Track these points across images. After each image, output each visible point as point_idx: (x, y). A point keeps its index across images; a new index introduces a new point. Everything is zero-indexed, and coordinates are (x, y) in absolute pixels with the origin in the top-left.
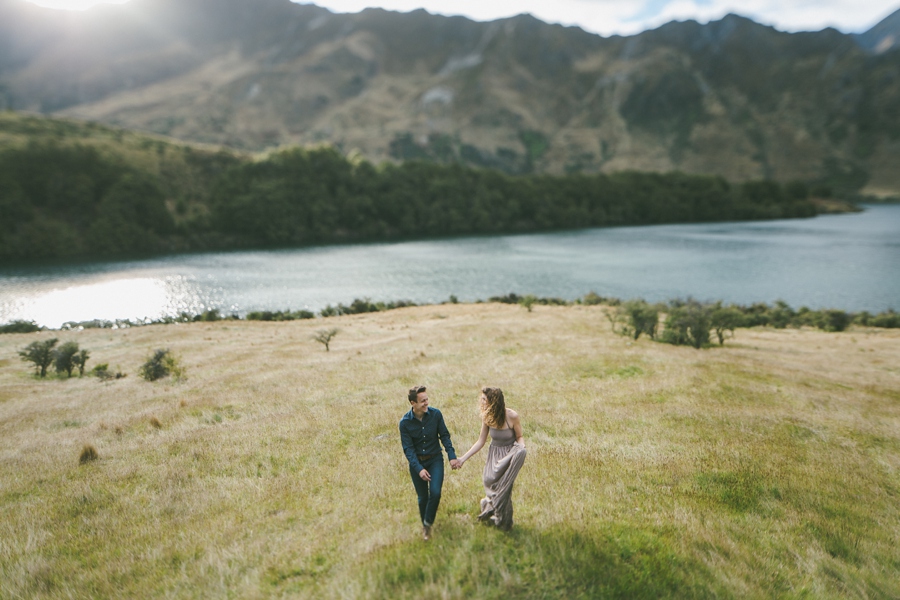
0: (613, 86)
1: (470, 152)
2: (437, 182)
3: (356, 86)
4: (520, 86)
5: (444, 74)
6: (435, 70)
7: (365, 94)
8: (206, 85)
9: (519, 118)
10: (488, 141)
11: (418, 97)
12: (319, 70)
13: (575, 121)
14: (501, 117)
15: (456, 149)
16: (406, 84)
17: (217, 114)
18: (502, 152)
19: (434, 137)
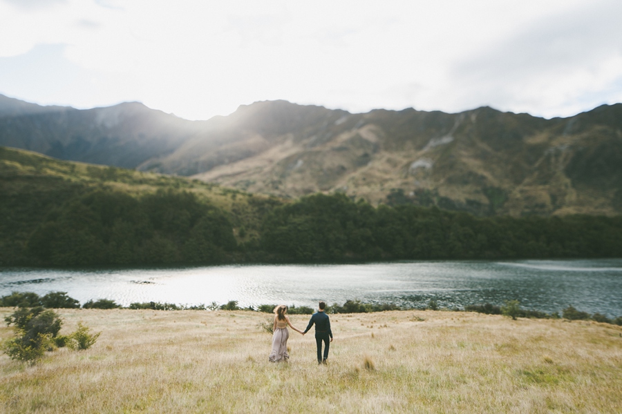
0: (558, 153)
1: (446, 202)
2: (420, 220)
3: (365, 160)
4: (483, 156)
5: (426, 150)
6: (420, 148)
7: (370, 165)
8: (271, 161)
9: (483, 177)
10: (459, 195)
11: (408, 165)
12: (340, 150)
13: (527, 180)
14: (468, 178)
15: (435, 200)
16: (399, 157)
17: (276, 178)
18: (470, 202)
19: (418, 192)
